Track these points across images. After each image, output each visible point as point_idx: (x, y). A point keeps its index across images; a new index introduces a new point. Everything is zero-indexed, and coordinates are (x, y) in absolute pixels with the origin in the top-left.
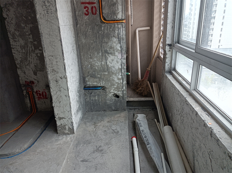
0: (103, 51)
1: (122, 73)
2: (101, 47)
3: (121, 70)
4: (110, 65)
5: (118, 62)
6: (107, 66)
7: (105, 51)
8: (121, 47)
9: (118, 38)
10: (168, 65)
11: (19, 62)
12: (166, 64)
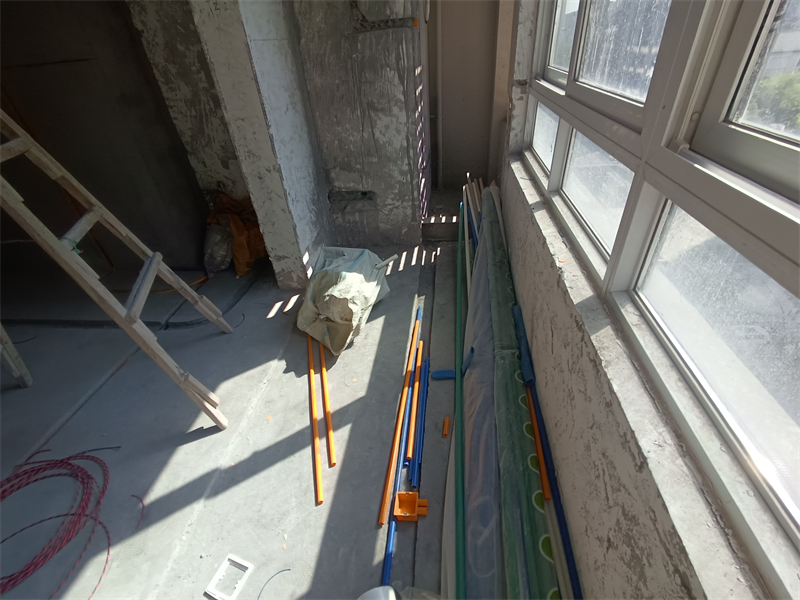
0: (365, 106)
1: (409, 157)
2: (359, 94)
3: (408, 152)
4: (382, 139)
5: (398, 132)
6: (376, 141)
7: (368, 104)
8: (405, 93)
9: (398, 70)
11: (189, 140)
12: (512, 134)
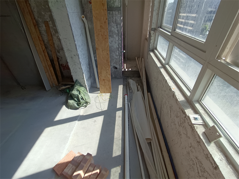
8: (118, 31)
9: (116, 24)
10: (152, 45)
